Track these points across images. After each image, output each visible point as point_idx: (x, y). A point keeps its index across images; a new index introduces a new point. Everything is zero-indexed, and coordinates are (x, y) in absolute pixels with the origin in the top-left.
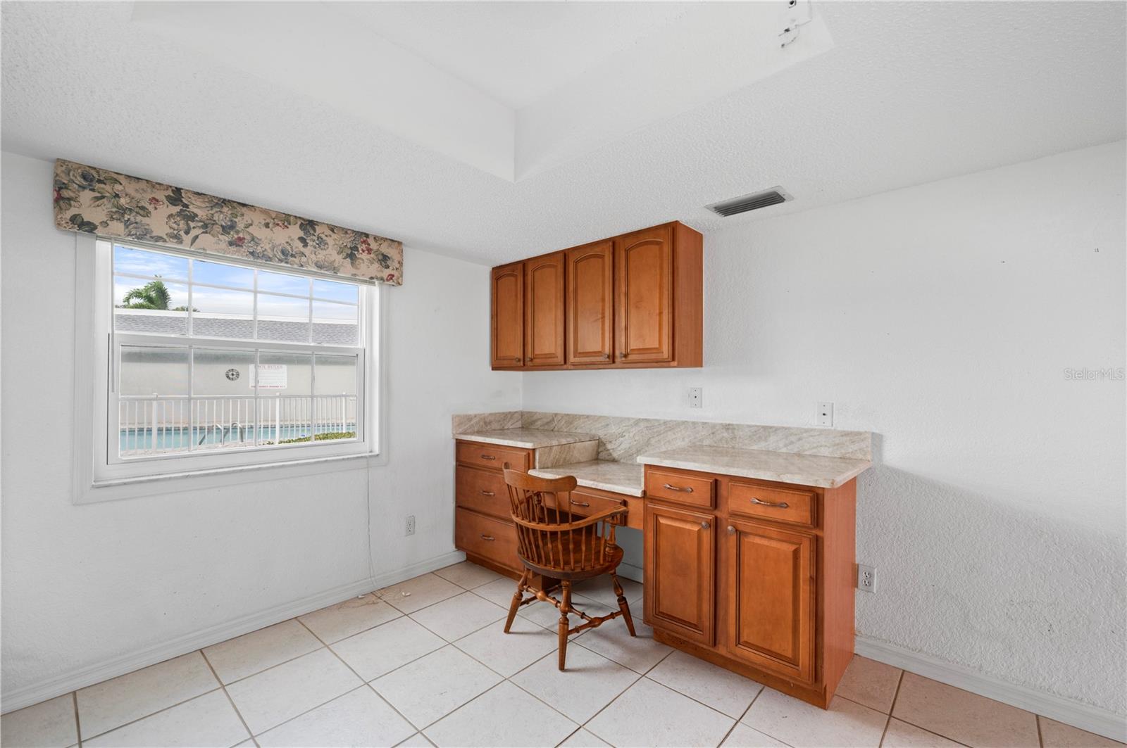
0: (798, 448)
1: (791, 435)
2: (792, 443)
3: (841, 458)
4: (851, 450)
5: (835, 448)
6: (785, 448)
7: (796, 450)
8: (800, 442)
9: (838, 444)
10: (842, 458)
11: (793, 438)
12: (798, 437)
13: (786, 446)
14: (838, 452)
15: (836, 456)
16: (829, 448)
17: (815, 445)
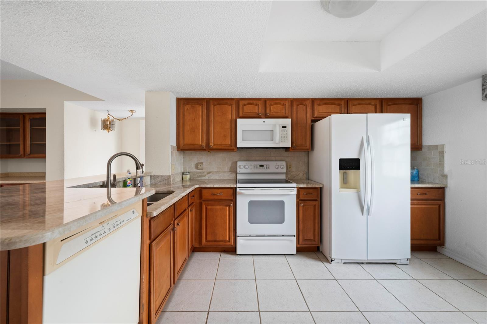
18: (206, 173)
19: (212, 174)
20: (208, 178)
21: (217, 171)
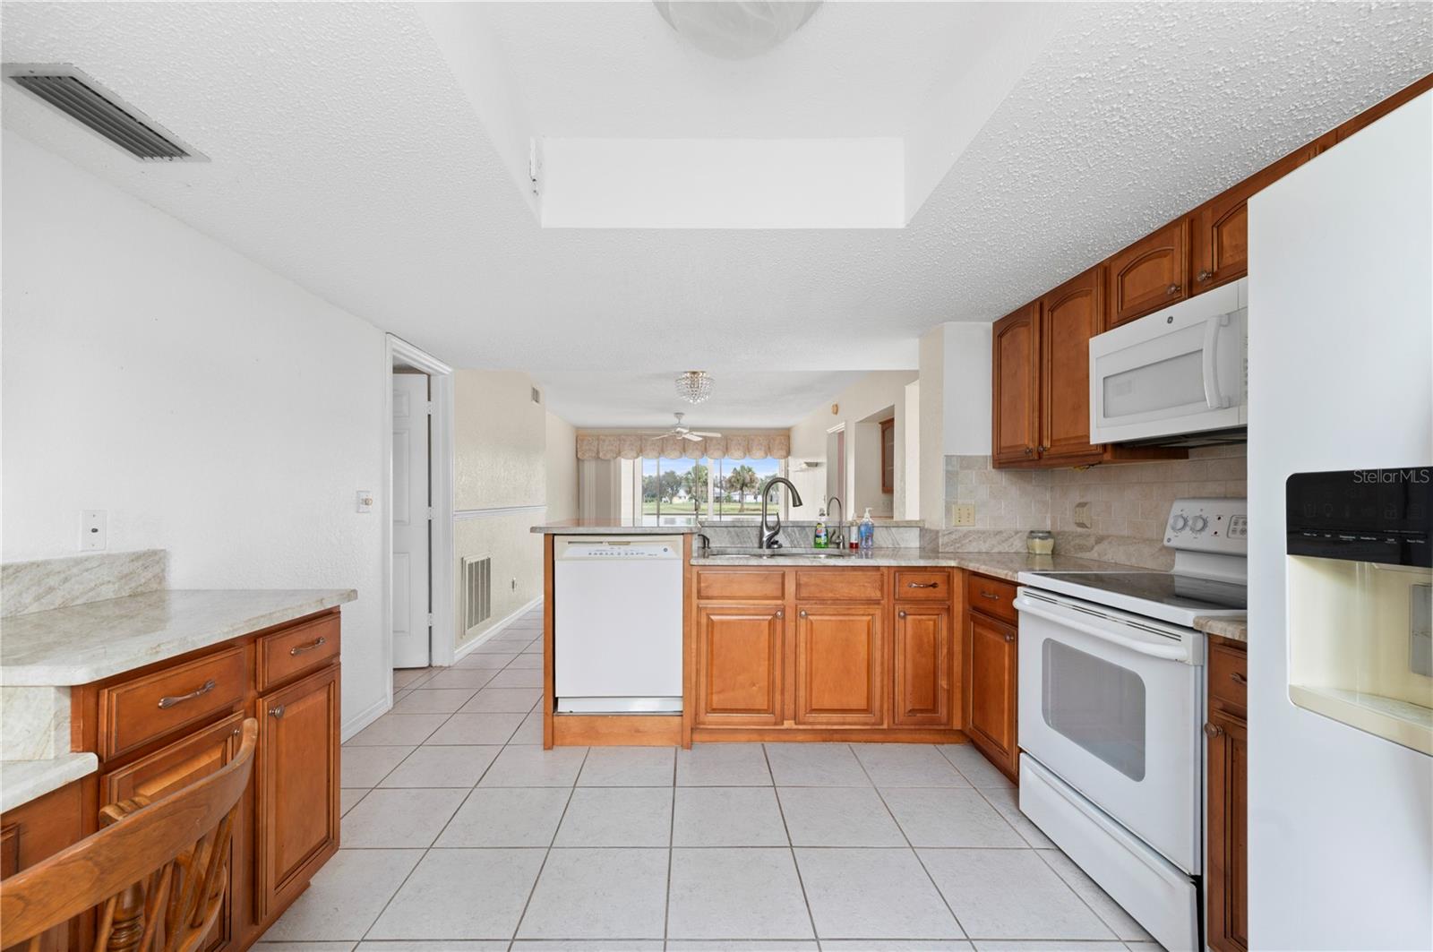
0: (63, 597)
1: (48, 575)
2: (51, 589)
3: (130, 596)
4: (143, 581)
5: (123, 581)
6: (36, 604)
7: (58, 602)
8: (67, 585)
9: (126, 575)
10: (133, 596)
11: (53, 581)
12: (63, 576)
13: (38, 598)
14: (127, 587)
15: (124, 594)
16: (114, 583)
17: (93, 585)
18: (1092, 540)
19: (1110, 543)
20: (1097, 559)
21: (1126, 533)
